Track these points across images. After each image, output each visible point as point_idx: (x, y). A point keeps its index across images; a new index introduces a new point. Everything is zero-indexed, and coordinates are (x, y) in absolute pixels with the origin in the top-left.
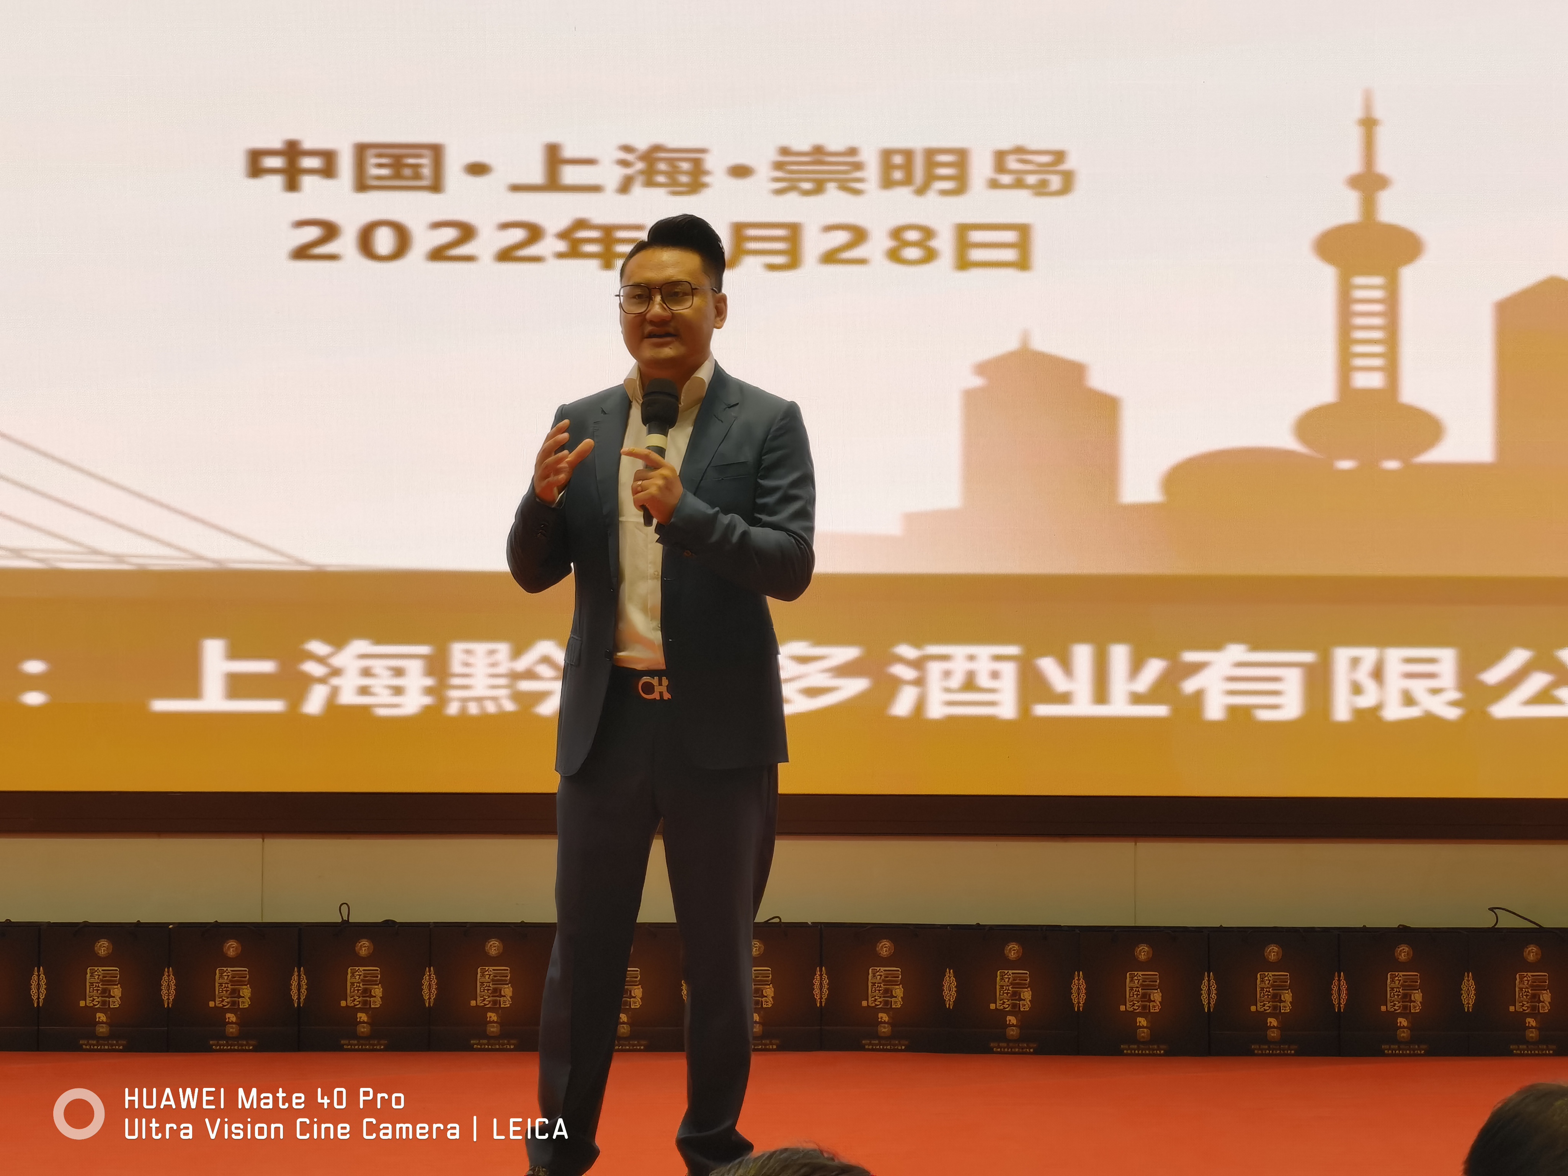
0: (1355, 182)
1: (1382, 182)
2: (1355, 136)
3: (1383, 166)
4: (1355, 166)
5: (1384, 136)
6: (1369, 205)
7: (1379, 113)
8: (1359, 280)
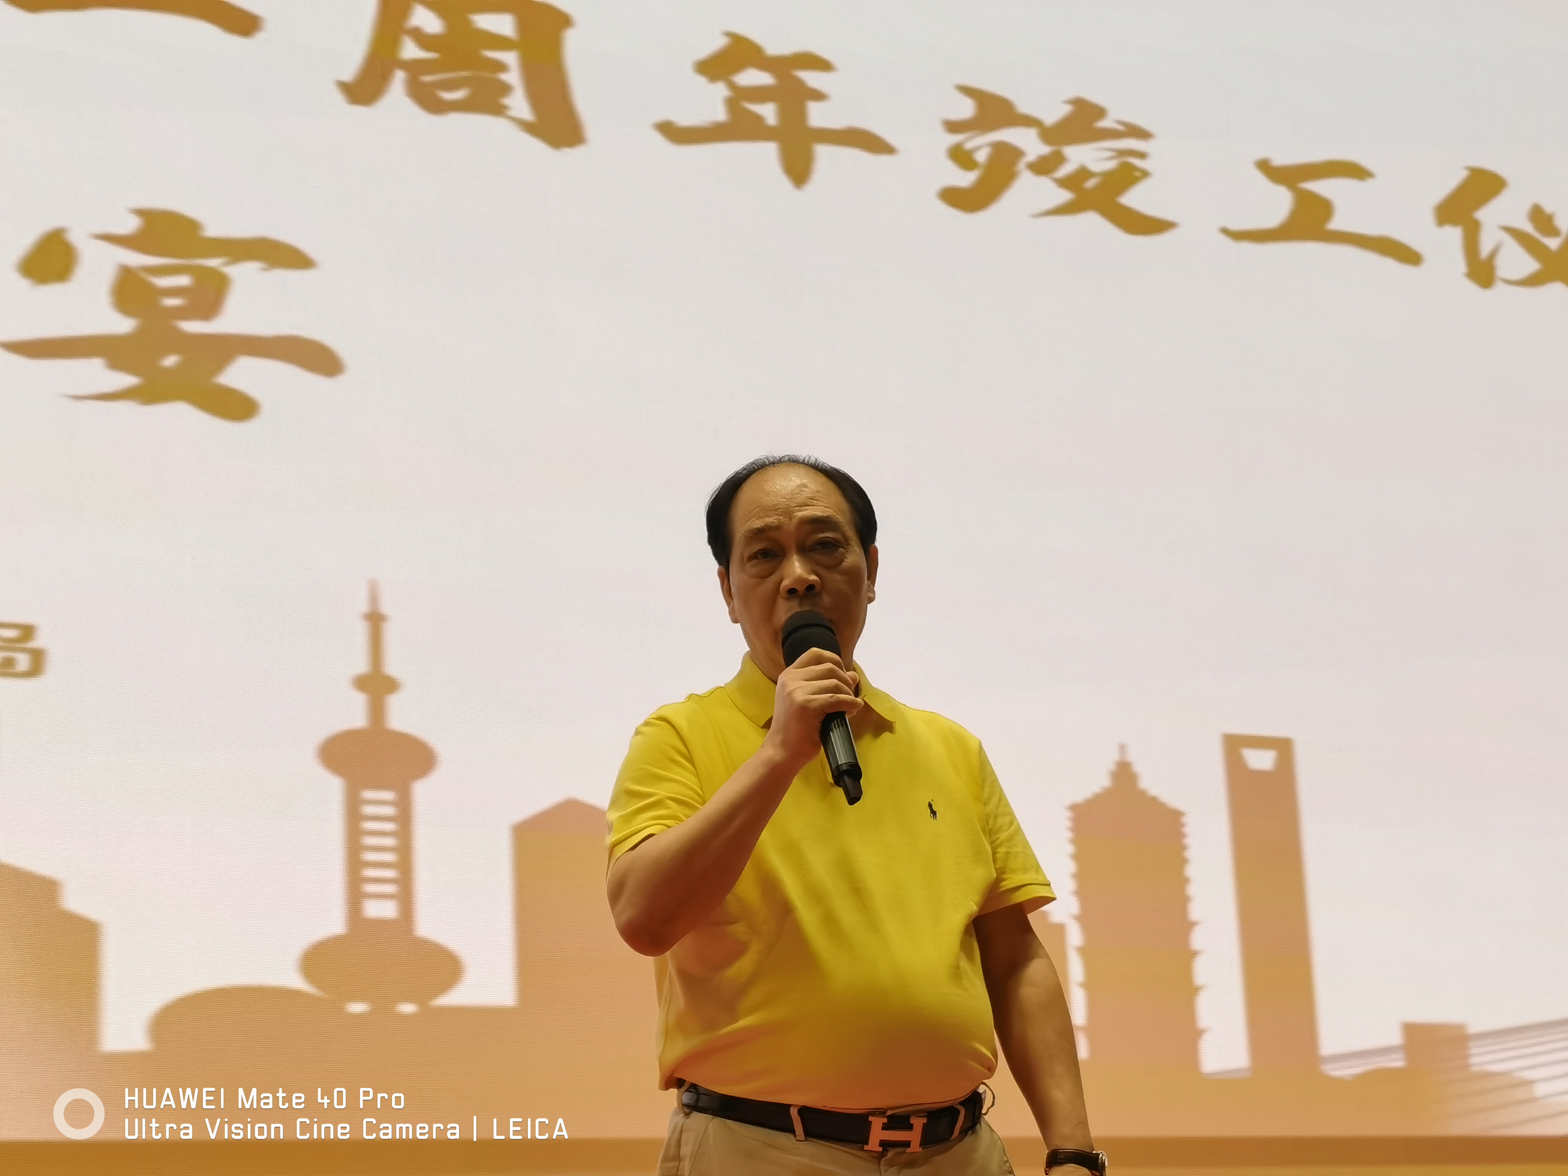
0: (362, 683)
1: (391, 685)
2: (360, 631)
3: (392, 667)
4: (361, 665)
5: (391, 633)
6: (377, 711)
7: (386, 607)
8: (369, 794)
